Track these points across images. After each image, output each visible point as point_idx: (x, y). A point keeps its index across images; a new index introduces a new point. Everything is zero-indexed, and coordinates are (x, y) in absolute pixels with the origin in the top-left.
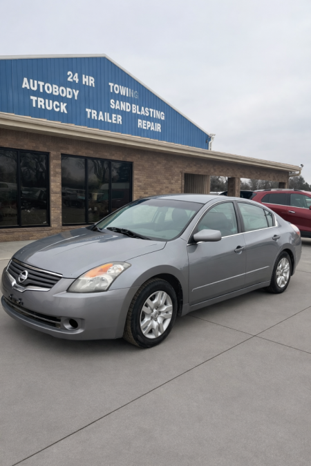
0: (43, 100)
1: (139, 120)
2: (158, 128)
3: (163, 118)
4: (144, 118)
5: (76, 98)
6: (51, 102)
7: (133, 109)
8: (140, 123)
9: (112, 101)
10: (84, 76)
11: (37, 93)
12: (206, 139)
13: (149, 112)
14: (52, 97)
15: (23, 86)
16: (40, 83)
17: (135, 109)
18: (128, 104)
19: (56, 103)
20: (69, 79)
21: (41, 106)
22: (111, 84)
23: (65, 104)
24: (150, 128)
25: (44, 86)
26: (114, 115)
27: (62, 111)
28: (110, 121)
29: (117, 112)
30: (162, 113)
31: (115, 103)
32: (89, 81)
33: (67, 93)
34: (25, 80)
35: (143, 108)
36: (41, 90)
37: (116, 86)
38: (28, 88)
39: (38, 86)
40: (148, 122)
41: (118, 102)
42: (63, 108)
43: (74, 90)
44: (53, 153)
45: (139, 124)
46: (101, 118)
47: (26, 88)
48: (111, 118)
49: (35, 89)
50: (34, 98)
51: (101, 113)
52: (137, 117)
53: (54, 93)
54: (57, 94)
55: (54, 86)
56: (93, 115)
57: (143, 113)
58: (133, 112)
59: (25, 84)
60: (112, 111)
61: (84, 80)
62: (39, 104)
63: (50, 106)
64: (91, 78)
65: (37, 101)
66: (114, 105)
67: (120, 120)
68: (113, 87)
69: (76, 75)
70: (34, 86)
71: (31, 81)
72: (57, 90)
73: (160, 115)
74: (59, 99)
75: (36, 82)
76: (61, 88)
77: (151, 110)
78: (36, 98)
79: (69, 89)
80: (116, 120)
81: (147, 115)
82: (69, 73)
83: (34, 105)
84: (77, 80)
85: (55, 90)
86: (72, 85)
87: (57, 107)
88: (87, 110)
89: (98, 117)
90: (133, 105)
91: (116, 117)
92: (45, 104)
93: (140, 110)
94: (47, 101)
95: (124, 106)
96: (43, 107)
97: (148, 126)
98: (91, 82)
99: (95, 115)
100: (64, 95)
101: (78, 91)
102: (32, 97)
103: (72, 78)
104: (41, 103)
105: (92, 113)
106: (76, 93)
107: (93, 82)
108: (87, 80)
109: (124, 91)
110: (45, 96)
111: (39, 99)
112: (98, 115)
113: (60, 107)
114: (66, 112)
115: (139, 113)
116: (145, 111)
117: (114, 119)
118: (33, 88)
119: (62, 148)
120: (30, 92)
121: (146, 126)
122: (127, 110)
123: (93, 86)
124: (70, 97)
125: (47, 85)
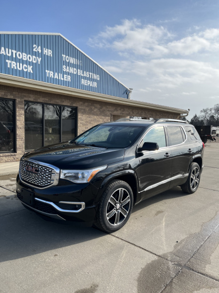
0: (15, 63)
1: (83, 80)
2: (95, 85)
3: (99, 79)
4: (85, 78)
6: (21, 64)
7: (78, 72)
8: (83, 82)
9: (64, 66)
10: (44, 49)
11: (11, 58)
12: (127, 92)
13: (89, 74)
14: (22, 62)
15: (1, 53)
16: (13, 51)
17: (80, 72)
18: (75, 69)
19: (25, 65)
20: (34, 50)
21: (14, 67)
22: (63, 55)
23: (31, 67)
25: (16, 54)
26: (65, 76)
27: (29, 71)
28: (62, 79)
29: (68, 74)
30: (98, 76)
31: (66, 68)
32: (48, 52)
33: (33, 59)
34: (3, 48)
35: (85, 72)
36: (14, 56)
37: (67, 57)
38: (5, 54)
39: (12, 53)
40: (88, 81)
41: (68, 67)
42: (30, 69)
43: (38, 58)
44: (18, 100)
46: (56, 76)
47: (3, 54)
48: (63, 77)
49: (10, 55)
51: (56, 74)
52: (81, 77)
53: (24, 59)
54: (25, 59)
55: (24, 54)
57: (85, 75)
58: (79, 74)
60: (64, 73)
62: (13, 66)
63: (20, 67)
64: (49, 50)
65: (11, 64)
68: (65, 58)
69: (40, 47)
71: (7, 49)
72: (25, 57)
73: (96, 77)
74: (28, 63)
75: (10, 50)
76: (29, 56)
77: (91, 74)
78: (10, 62)
79: (34, 57)
80: (67, 79)
81: (88, 76)
82: (34, 46)
84: (40, 51)
85: (25, 56)
86: (36, 54)
87: (26, 68)
88: (46, 71)
89: (54, 77)
90: (79, 70)
91: (67, 77)
92: (16, 66)
93: (83, 73)
94: (18, 64)
95: (72, 70)
96: (15, 68)
97: (89, 84)
98: (49, 53)
99: (52, 75)
100: (31, 60)
101: (40, 59)
102: (7, 61)
103: (37, 49)
104: (14, 65)
105: (50, 73)
106: (40, 60)
107: (51, 53)
108: (46, 51)
109: (72, 60)
110: (16, 60)
111: (13, 62)
112: (54, 75)
114: (32, 72)
115: (82, 75)
116: (86, 74)
117: (65, 78)
118: (8, 54)
119: (25, 96)
120: (6, 57)
121: (87, 84)
122: (74, 73)
123: (51, 56)
124: (35, 62)
125: (18, 53)
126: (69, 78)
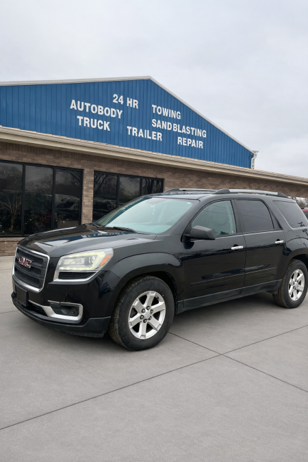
0: (88, 119)
1: (179, 138)
2: (200, 145)
3: (205, 136)
4: (183, 135)
5: (120, 117)
6: (96, 120)
7: (174, 127)
8: (181, 140)
9: (154, 120)
10: (128, 99)
11: (84, 114)
13: (191, 130)
14: (97, 117)
15: (71, 108)
16: (86, 104)
17: (176, 128)
18: (169, 123)
19: (100, 121)
20: (115, 101)
21: (87, 124)
22: (154, 106)
23: (108, 123)
24: (190, 145)
25: (90, 107)
26: (154, 133)
27: (105, 129)
28: (150, 138)
29: (157, 130)
30: (204, 131)
31: (157, 123)
32: (133, 103)
33: (112, 112)
34: (73, 101)
35: (184, 127)
36: (87, 111)
37: (159, 107)
38: (75, 109)
39: (85, 106)
40: (189, 140)
41: (159, 121)
42: (106, 126)
43: (118, 111)
45: (179, 141)
46: (141, 134)
47: (73, 109)
48: (151, 135)
49: (82, 109)
50: (80, 118)
51: (141, 130)
52: (178, 134)
53: (99, 113)
54: (102, 114)
55: (99, 107)
56: (133, 132)
57: (184, 131)
58: (174, 130)
59: (73, 106)
60: (152, 129)
61: (128, 102)
62: (85, 123)
63: (95, 124)
64: (134, 101)
65: (83, 120)
66: (155, 124)
68: (156, 109)
69: (122, 97)
70: (81, 107)
71: (79, 102)
72: (102, 110)
73: (201, 133)
74: (103, 118)
75: (83, 103)
76: (106, 109)
77: (193, 129)
78: (82, 118)
79: (112, 110)
80: (156, 137)
81: (188, 133)
82: (115, 95)
83: (80, 124)
84: (122, 102)
85: (100, 110)
86: (118, 106)
87: (101, 125)
88: (128, 127)
89: (138, 135)
90: (174, 125)
91: (156, 134)
92: (90, 123)
93: (181, 129)
94: (92, 120)
95: (166, 125)
96: (88, 126)
97: (189, 143)
99: (136, 132)
100: (108, 115)
101: (121, 111)
102: (78, 117)
103: (117, 100)
104: (87, 121)
106: (120, 113)
107: (137, 104)
108: (131, 102)
109: (165, 112)
110: (91, 115)
111: (85, 118)
112: (138, 133)
113: (103, 125)
114: (109, 130)
115: (179, 131)
116: (187, 130)
117: (153, 135)
118: (80, 109)
120: (77, 112)
121: (187, 143)
122: (169, 129)
123: (137, 107)
124: (114, 116)
125: (93, 106)
126: (160, 136)
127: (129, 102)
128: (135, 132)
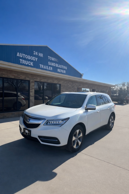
1: (58, 69)
2: (65, 72)
3: (66, 69)
4: (59, 68)
5: (36, 61)
6: (27, 61)
9: (49, 62)
10: (39, 53)
11: (22, 58)
12: (80, 76)
13: (62, 66)
16: (23, 54)
17: (57, 65)
18: (54, 64)
19: (29, 62)
20: (34, 54)
22: (49, 57)
23: (32, 63)
25: (25, 56)
26: (49, 67)
27: (31, 65)
29: (51, 66)
31: (50, 63)
32: (41, 55)
33: (33, 58)
34: (18, 53)
36: (24, 57)
37: (51, 57)
38: (19, 56)
39: (23, 55)
40: (61, 70)
41: (51, 63)
44: (31, 81)
45: (58, 70)
46: (45, 68)
48: (48, 68)
49: (22, 57)
51: (45, 66)
52: (58, 68)
53: (29, 59)
54: (30, 59)
55: (29, 56)
56: (42, 67)
57: (59, 67)
59: (18, 55)
60: (49, 66)
62: (23, 62)
63: (27, 63)
64: (42, 54)
65: (22, 61)
67: (52, 69)
69: (37, 52)
71: (20, 54)
73: (66, 68)
75: (22, 54)
76: (31, 57)
78: (22, 60)
79: (34, 57)
80: (50, 69)
81: (61, 67)
82: (34, 52)
83: (21, 63)
84: (37, 54)
85: (29, 57)
87: (29, 63)
88: (40, 65)
91: (50, 68)
92: (25, 62)
93: (59, 66)
95: (53, 64)
97: (61, 71)
98: (42, 55)
100: (32, 59)
102: (20, 60)
104: (24, 62)
105: (42, 66)
106: (37, 59)
108: (40, 55)
109: (53, 59)
110: (25, 59)
111: (23, 60)
112: (44, 67)
113: (30, 63)
114: (33, 65)
115: (58, 67)
116: (60, 66)
117: (49, 68)
119: (35, 79)
120: (20, 58)
123: (43, 57)
124: (34, 60)
125: (26, 55)
126: (51, 69)
127: (40, 54)
128: (43, 67)
